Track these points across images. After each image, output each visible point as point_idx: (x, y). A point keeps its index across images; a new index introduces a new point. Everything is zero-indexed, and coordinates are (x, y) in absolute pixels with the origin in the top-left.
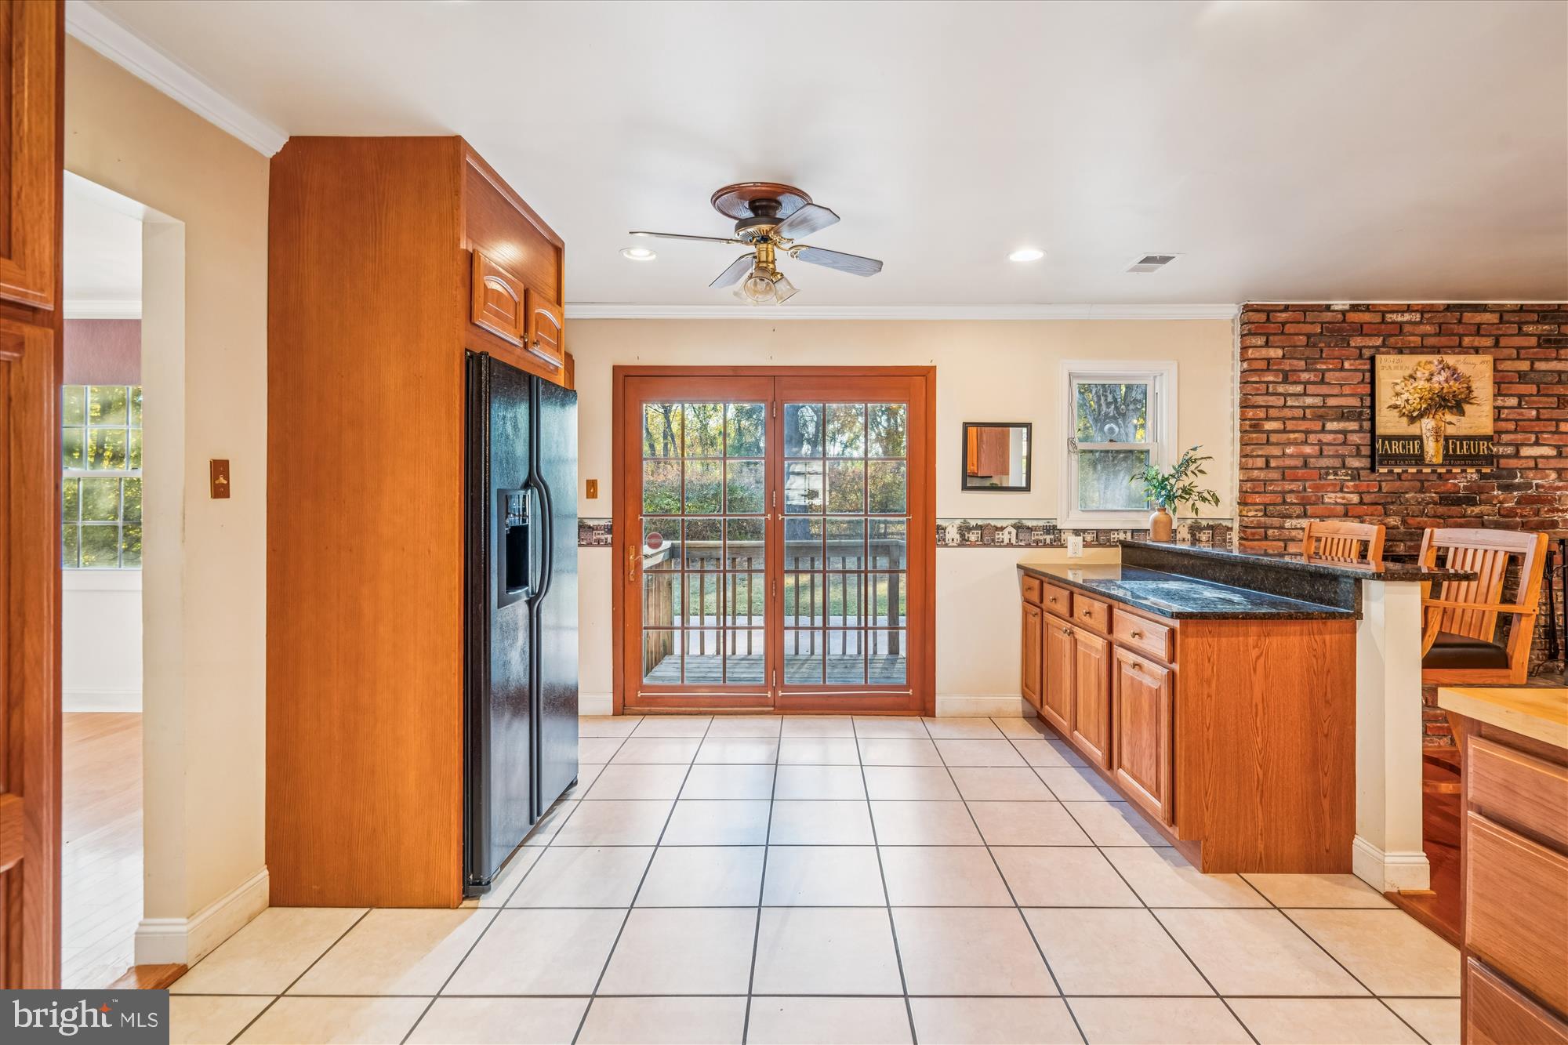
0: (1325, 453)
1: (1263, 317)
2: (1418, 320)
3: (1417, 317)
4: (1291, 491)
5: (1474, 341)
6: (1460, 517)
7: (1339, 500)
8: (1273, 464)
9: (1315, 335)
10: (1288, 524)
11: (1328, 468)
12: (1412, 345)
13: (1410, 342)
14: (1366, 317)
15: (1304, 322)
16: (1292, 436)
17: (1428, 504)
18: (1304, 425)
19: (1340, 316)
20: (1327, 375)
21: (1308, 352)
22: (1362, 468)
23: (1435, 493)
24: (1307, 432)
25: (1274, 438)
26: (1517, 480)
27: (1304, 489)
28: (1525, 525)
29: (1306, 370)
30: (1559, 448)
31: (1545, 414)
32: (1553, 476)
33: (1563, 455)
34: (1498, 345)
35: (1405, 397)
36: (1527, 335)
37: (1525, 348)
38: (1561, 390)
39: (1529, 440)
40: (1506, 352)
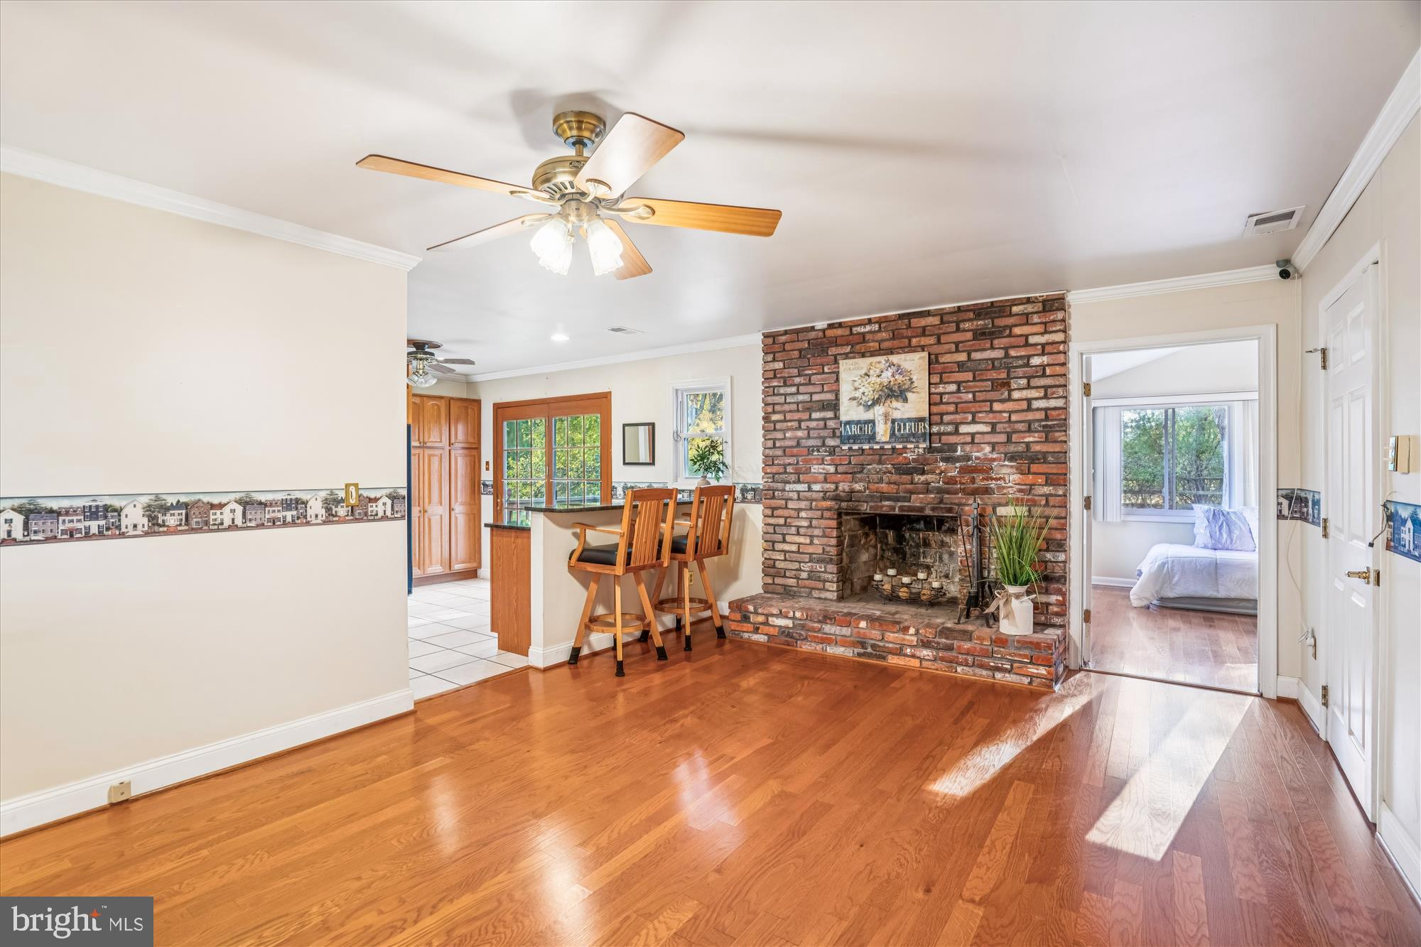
0: (811, 435)
1: (770, 341)
2: (877, 329)
3: (876, 327)
4: (790, 464)
5: (920, 341)
6: (910, 484)
7: (821, 471)
8: (778, 444)
9: (805, 349)
10: (788, 487)
11: (813, 446)
12: (872, 349)
13: (870, 347)
14: (839, 332)
15: (798, 341)
16: (789, 424)
17: (885, 473)
18: (797, 416)
19: (821, 334)
20: (812, 378)
21: (799, 363)
22: (837, 446)
23: (892, 464)
24: (800, 421)
25: (778, 426)
26: (959, 453)
27: (798, 463)
28: (963, 491)
29: (799, 375)
30: (994, 425)
31: (980, 396)
32: (988, 449)
33: (998, 430)
34: (939, 342)
35: (861, 390)
36: (965, 331)
37: (962, 342)
38: (994, 375)
39: (967, 418)
40: (946, 347)
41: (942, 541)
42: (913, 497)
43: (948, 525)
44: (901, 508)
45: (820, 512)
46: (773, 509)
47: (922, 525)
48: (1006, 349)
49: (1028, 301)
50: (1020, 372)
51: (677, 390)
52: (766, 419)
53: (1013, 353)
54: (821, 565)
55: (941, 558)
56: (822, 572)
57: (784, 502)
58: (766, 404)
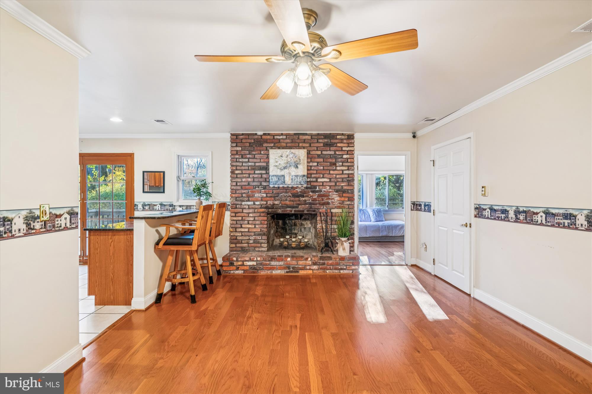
0: (255, 181)
1: (235, 137)
2: (285, 138)
3: (285, 137)
4: (244, 193)
5: (303, 145)
6: (298, 201)
7: (259, 196)
8: (238, 184)
9: (252, 143)
10: (243, 203)
11: (256, 185)
12: (283, 146)
13: (282, 145)
14: (268, 137)
15: (249, 139)
16: (244, 175)
17: (288, 197)
18: (248, 172)
19: (260, 137)
20: (256, 156)
21: (249, 148)
22: (267, 186)
23: (291, 193)
24: (249, 174)
25: (239, 176)
26: (317, 189)
27: (248, 192)
28: (319, 203)
29: (249, 154)
30: (330, 179)
31: (326, 168)
32: (328, 188)
33: (332, 181)
34: (310, 146)
35: (279, 163)
36: (320, 143)
37: (319, 147)
38: (331, 160)
39: (321, 176)
40: (313, 148)
41: (302, 223)
42: (300, 206)
43: (304, 217)
44: (295, 211)
45: (259, 214)
46: (236, 213)
47: (294, 217)
48: (335, 151)
49: (343, 134)
50: (340, 160)
51: (178, 156)
52: (232, 172)
53: (337, 153)
54: (259, 236)
55: (301, 230)
56: (260, 239)
57: (241, 210)
58: (232, 166)
